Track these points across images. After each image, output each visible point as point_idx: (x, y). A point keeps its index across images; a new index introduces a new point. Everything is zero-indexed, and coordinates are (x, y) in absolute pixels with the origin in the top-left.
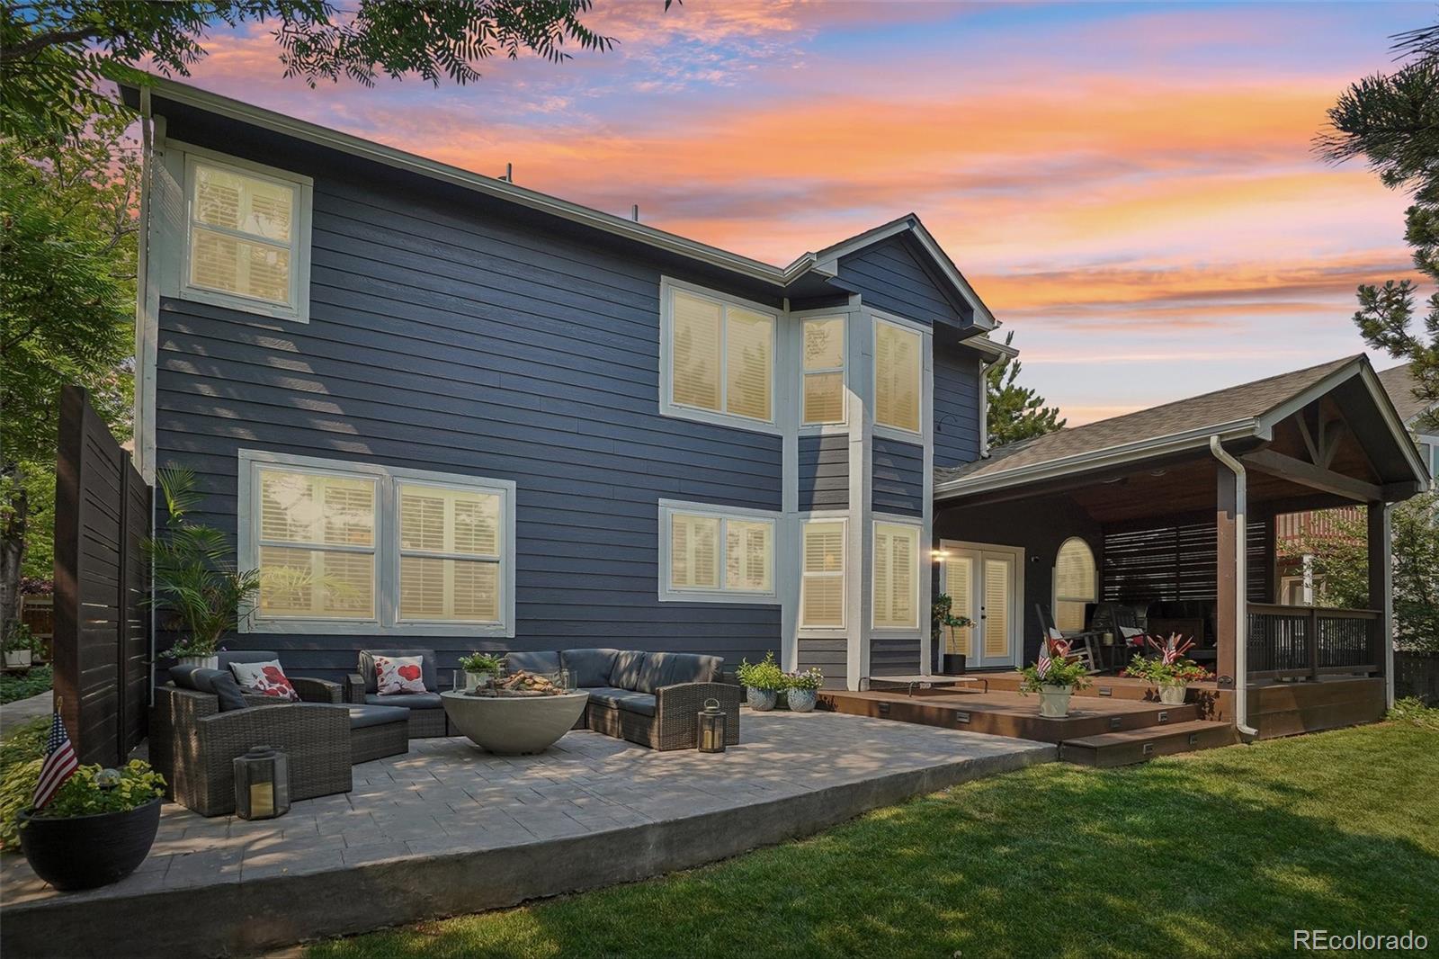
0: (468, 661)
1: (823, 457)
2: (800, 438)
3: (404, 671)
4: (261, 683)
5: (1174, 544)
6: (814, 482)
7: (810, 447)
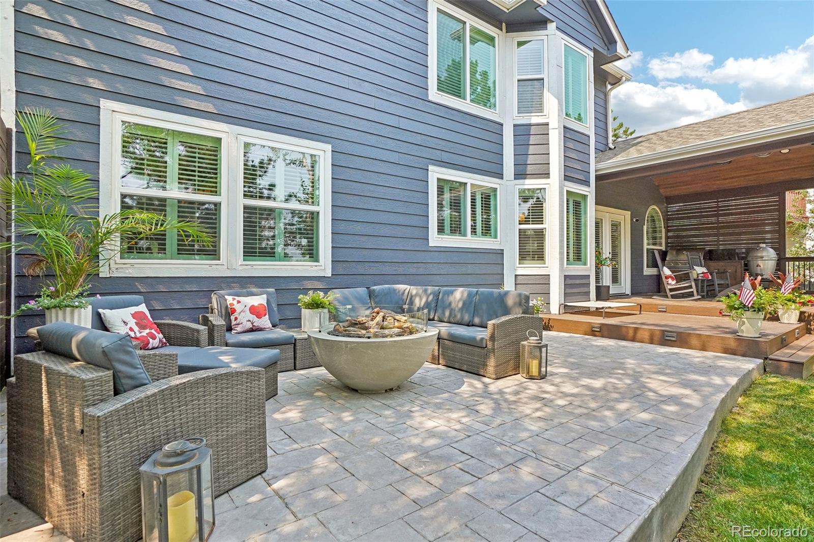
0: (307, 299)
1: (533, 140)
2: (515, 126)
3: (253, 310)
4: (131, 329)
5: (715, 211)
6: (527, 158)
7: (522, 132)
